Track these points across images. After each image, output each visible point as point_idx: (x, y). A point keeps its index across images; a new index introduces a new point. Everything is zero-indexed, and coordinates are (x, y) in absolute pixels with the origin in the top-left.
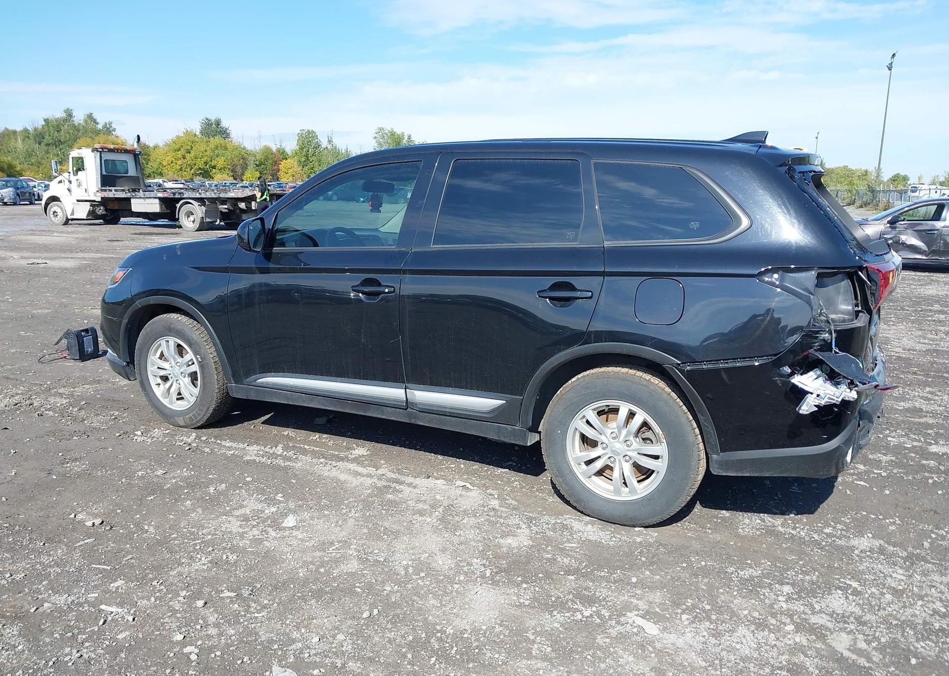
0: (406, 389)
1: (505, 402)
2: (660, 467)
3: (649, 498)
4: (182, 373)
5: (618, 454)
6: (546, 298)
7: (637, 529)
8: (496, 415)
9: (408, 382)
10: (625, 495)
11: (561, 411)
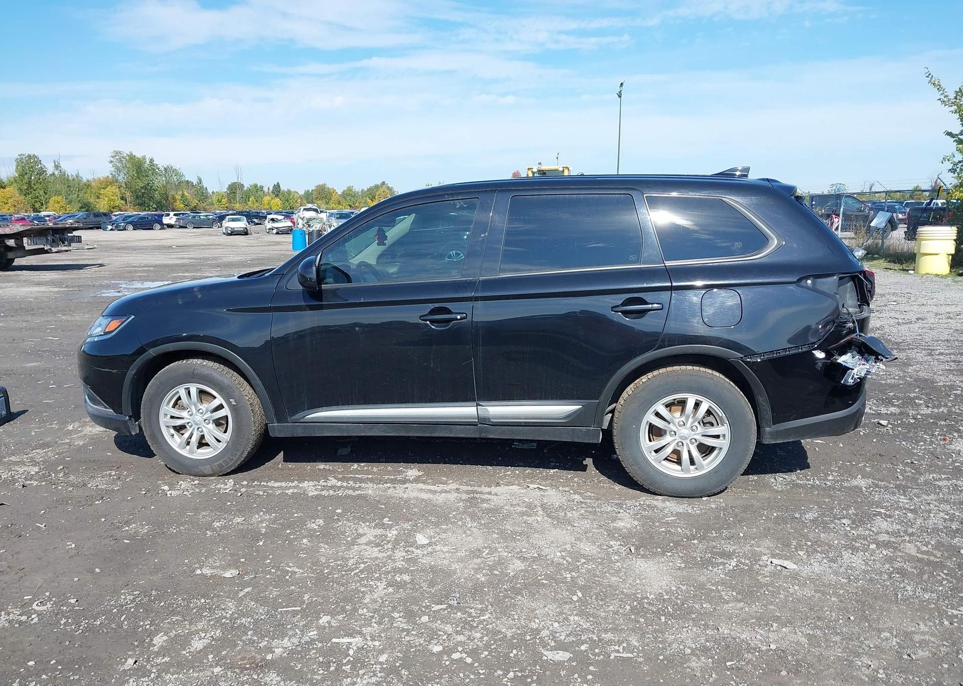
0: (477, 406)
1: (581, 406)
2: (724, 444)
3: (715, 471)
4: (205, 420)
5: (686, 438)
6: (618, 312)
7: (704, 499)
8: (573, 420)
9: (479, 399)
10: (693, 473)
11: (636, 408)
